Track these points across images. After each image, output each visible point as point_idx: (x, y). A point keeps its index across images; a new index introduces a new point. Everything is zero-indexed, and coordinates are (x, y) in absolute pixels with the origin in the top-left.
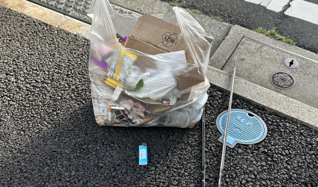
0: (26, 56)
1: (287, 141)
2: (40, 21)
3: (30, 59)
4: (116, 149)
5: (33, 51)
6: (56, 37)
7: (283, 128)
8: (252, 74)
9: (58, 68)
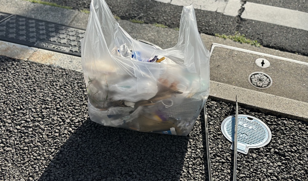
0: (5, 96)
1: (291, 138)
2: (6, 57)
3: (10, 99)
4: (136, 177)
5: (11, 89)
6: (30, 72)
7: (282, 127)
8: (231, 79)
9: (44, 103)
